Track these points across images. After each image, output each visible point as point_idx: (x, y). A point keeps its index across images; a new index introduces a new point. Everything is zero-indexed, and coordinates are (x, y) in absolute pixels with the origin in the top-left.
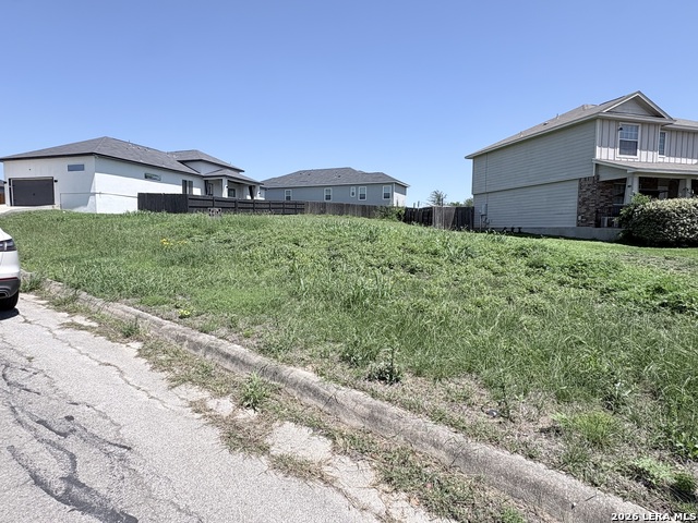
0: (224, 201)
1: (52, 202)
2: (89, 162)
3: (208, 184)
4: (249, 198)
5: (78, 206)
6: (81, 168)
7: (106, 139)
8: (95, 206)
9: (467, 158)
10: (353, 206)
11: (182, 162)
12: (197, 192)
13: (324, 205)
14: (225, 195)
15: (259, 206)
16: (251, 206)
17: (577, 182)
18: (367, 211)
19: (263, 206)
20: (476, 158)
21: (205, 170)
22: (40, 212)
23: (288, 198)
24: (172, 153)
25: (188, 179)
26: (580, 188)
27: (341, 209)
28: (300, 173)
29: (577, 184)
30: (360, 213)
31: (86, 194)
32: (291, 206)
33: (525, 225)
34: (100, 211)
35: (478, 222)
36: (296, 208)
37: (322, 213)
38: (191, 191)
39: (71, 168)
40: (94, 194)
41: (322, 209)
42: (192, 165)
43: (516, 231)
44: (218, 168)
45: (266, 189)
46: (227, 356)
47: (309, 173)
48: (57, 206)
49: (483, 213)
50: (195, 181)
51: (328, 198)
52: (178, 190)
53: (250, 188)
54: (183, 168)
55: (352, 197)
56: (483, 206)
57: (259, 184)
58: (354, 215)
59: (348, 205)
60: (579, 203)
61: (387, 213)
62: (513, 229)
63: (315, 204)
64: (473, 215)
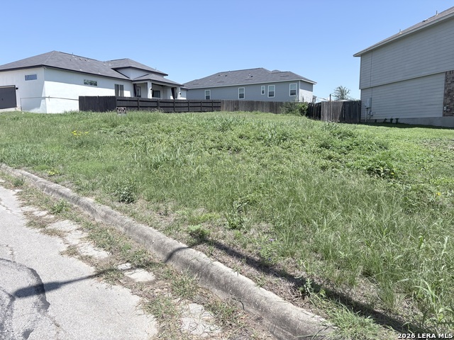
0: (149, 101)
1: (14, 105)
2: (40, 73)
3: (137, 87)
4: (172, 98)
5: (33, 108)
6: (33, 77)
7: (54, 53)
8: (46, 107)
9: (356, 56)
10: (262, 103)
11: (116, 69)
12: (127, 94)
13: (237, 103)
14: (150, 96)
15: (179, 105)
16: (171, 105)
17: (444, 75)
18: (274, 107)
19: (182, 105)
20: (363, 55)
21: (134, 76)
22: (5, 113)
23: (208, 97)
24: (108, 62)
25: (120, 83)
26: (446, 81)
27: (252, 106)
28: (219, 75)
29: (443, 77)
30: (268, 109)
31: (38, 98)
32: (208, 105)
33: (402, 116)
34: (49, 111)
35: (365, 115)
36: (213, 106)
37: (236, 109)
38: (122, 93)
39: (28, 78)
40: (45, 98)
41: (236, 106)
42: (123, 71)
43: (394, 121)
44: (146, 73)
45: (187, 90)
46: (60, 194)
47: (226, 74)
48: (18, 109)
49: (368, 106)
50: (126, 85)
51: (241, 96)
52: (111, 92)
53: (173, 90)
54: (116, 75)
55: (262, 95)
56: (368, 100)
57: (180, 85)
58: (263, 111)
59: (258, 102)
60: (445, 95)
61: (290, 108)
62: (392, 120)
63: (229, 103)
64: (360, 109)
